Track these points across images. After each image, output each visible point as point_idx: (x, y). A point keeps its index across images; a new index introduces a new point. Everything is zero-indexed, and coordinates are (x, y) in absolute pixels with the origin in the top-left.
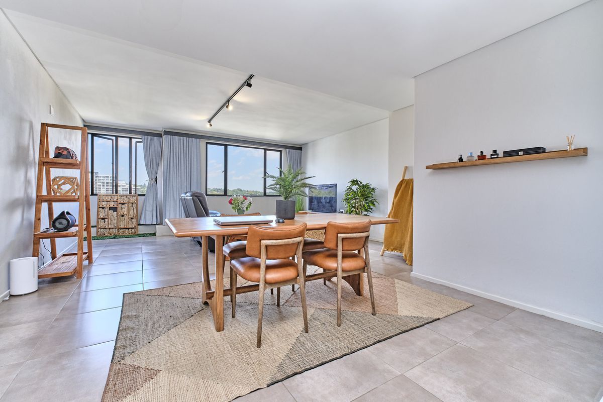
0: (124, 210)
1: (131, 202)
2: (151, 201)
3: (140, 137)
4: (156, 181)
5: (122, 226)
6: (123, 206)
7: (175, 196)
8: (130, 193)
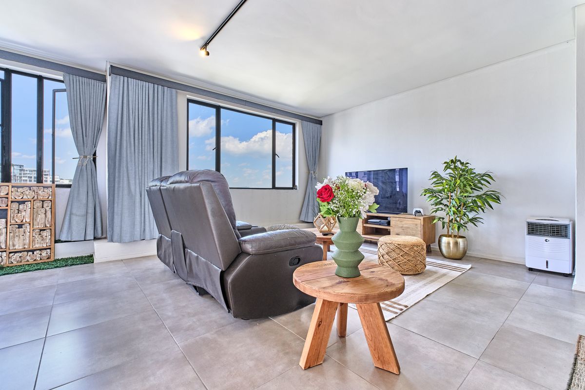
0: (23, 213)
1: (41, 198)
2: (83, 197)
3: (61, 78)
4: (94, 160)
5: (18, 247)
6: (21, 207)
7: (132, 188)
8: (39, 179)
